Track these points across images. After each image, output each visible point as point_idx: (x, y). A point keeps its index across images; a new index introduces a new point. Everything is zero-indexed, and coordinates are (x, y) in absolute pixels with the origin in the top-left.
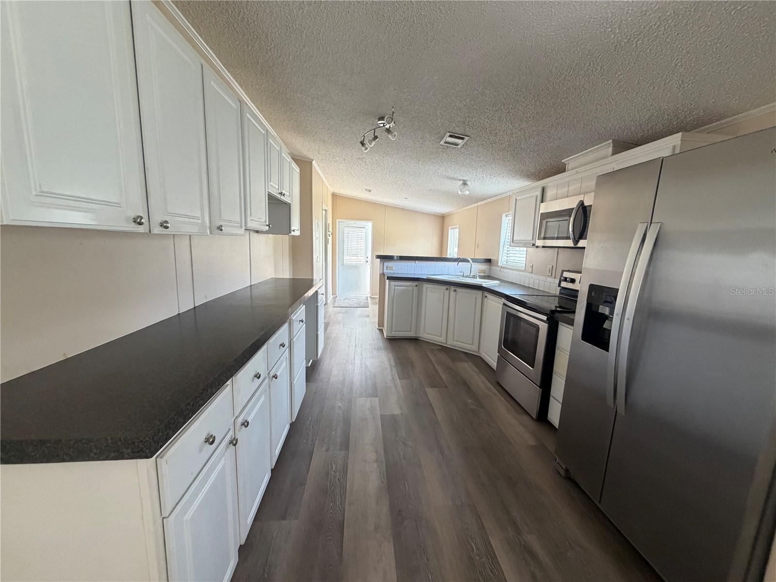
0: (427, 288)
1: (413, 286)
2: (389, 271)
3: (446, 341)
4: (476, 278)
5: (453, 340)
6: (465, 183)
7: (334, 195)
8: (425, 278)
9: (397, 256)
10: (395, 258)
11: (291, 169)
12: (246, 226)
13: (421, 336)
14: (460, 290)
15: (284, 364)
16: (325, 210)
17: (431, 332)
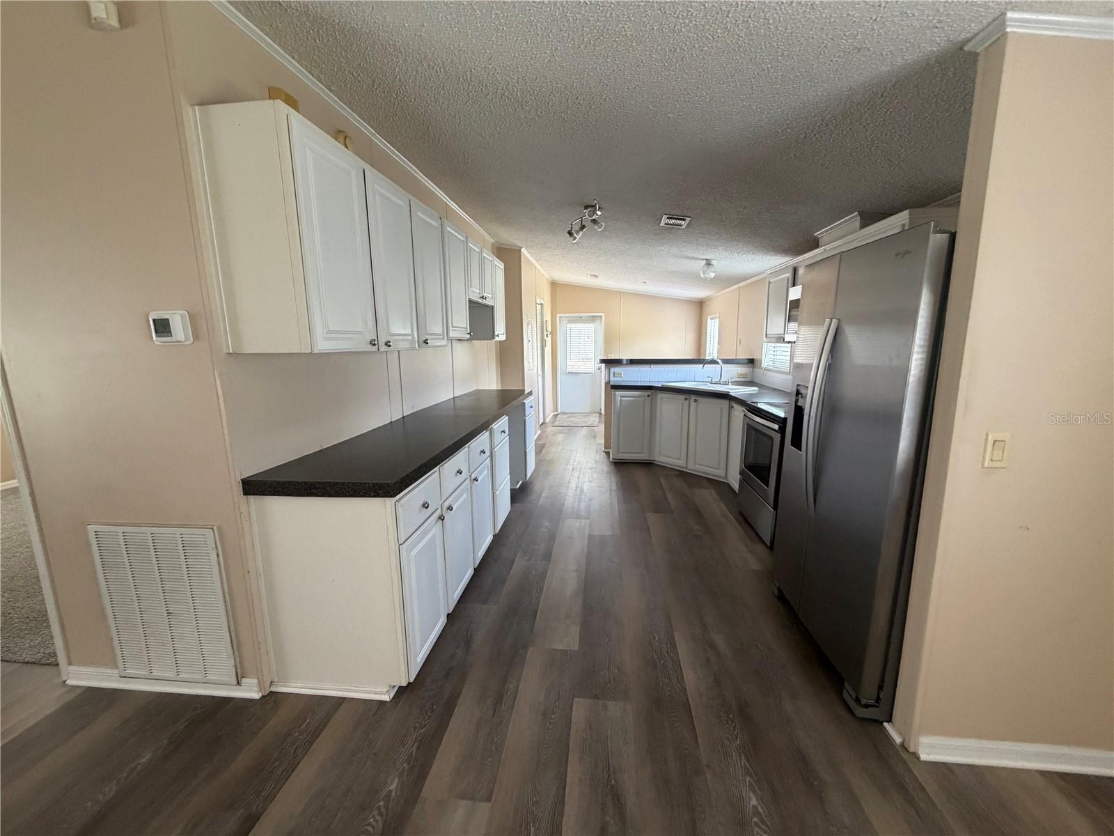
0: (662, 398)
1: (644, 397)
2: (616, 379)
3: (687, 465)
4: (728, 384)
5: (695, 464)
6: (708, 263)
7: (554, 285)
8: (660, 386)
9: (627, 360)
10: (624, 362)
11: (494, 267)
12: (447, 337)
13: (656, 459)
14: (702, 400)
15: (486, 472)
16: (541, 304)
17: (668, 454)
